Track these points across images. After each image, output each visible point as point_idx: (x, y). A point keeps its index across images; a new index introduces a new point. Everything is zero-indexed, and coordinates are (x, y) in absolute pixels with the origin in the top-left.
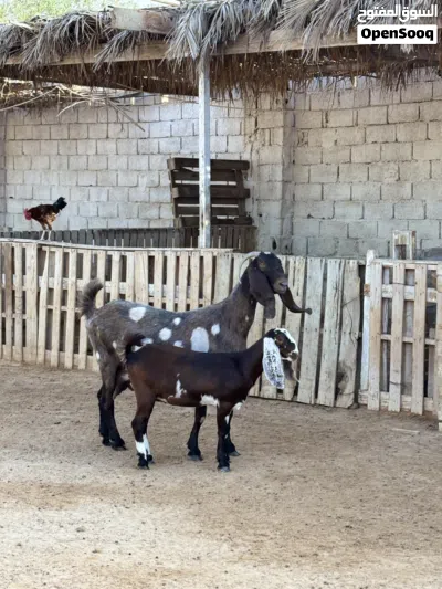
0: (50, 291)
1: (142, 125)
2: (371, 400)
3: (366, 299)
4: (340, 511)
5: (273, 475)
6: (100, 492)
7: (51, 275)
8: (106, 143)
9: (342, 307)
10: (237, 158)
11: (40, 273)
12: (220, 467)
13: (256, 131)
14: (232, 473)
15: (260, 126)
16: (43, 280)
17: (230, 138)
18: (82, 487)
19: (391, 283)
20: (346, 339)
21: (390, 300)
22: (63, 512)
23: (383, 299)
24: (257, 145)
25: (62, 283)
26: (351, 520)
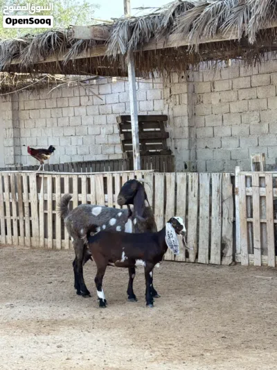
0: (45, 202)
1: (101, 96)
2: (243, 259)
3: (236, 197)
4: (220, 328)
5: (179, 308)
6: (73, 324)
7: (45, 192)
8: (80, 108)
9: (222, 203)
10: (160, 113)
11: (38, 191)
12: (147, 304)
13: (170, 96)
14: (155, 308)
15: (173, 93)
16: (41, 195)
17: (155, 101)
18: (63, 321)
19: (251, 186)
20: (226, 222)
21: (251, 197)
22: (50, 336)
23: (247, 196)
24: (171, 105)
25: (52, 197)
26: (226, 333)
